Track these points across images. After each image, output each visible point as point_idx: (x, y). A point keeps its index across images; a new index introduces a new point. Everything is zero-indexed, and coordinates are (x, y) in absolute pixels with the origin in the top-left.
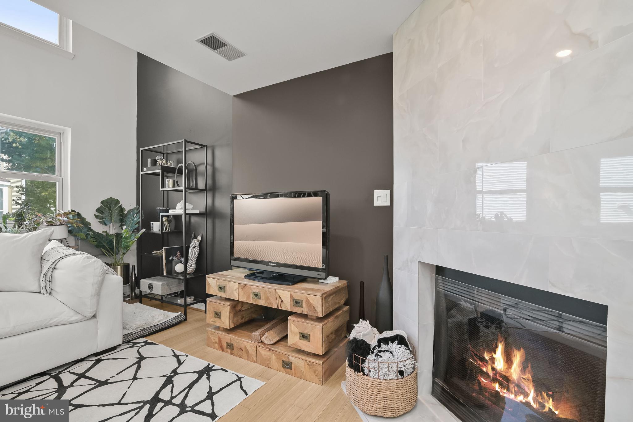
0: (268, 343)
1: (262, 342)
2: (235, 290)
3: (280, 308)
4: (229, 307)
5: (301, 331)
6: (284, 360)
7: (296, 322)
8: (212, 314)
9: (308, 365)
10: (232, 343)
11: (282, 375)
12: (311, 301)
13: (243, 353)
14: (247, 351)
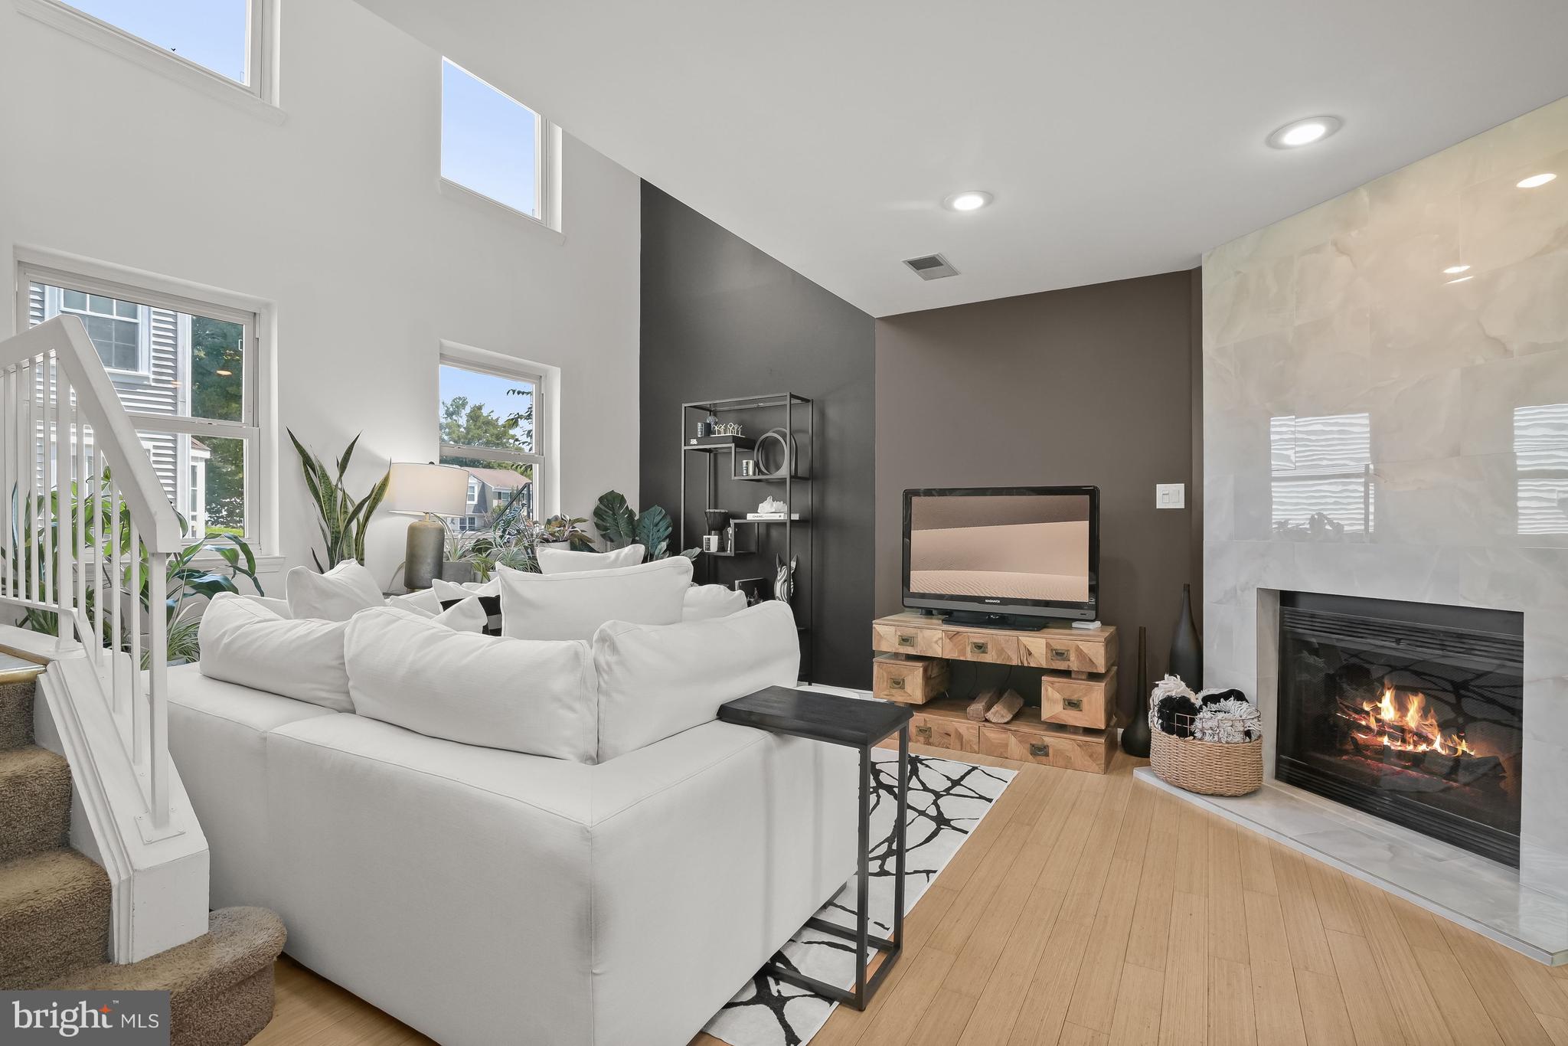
0: (999, 722)
1: (987, 720)
2: (936, 642)
3: (1026, 664)
4: (921, 669)
5: (1066, 697)
6: (1034, 742)
7: (1058, 684)
8: (885, 683)
9: (1079, 745)
10: (928, 726)
11: (1032, 765)
12: (1086, 651)
13: (953, 739)
14: (960, 736)
